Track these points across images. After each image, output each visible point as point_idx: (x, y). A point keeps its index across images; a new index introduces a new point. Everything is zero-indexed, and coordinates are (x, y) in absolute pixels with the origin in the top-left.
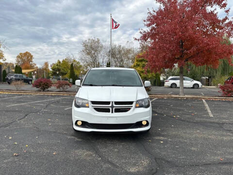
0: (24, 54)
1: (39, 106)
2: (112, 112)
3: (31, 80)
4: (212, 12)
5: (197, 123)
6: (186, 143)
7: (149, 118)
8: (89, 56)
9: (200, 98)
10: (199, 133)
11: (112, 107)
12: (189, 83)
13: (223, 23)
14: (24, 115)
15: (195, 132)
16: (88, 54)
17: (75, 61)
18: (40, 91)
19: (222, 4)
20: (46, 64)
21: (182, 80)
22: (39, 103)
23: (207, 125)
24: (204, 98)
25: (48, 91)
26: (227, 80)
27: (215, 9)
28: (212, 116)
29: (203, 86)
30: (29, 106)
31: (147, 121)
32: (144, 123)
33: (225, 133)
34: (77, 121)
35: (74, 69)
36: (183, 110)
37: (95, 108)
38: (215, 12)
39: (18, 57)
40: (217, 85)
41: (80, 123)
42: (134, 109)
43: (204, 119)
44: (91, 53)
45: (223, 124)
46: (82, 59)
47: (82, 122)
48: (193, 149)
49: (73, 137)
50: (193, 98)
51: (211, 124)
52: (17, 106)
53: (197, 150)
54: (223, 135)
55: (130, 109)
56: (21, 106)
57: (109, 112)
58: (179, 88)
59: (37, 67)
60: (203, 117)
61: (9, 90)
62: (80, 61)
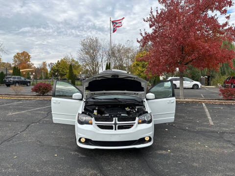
0: (21, 53)
1: (40, 114)
2: (115, 129)
3: (30, 82)
4: (212, 18)
5: (198, 132)
6: (187, 157)
7: (151, 133)
8: (88, 56)
9: (200, 102)
10: (200, 146)
11: (115, 124)
12: (188, 83)
13: (222, 28)
14: (26, 126)
15: (196, 144)
16: (87, 53)
17: (73, 60)
18: (40, 95)
19: (223, 9)
20: (44, 64)
21: (182, 81)
22: (39, 110)
23: (207, 134)
24: (204, 102)
25: (48, 95)
26: (226, 80)
27: (216, 15)
28: (212, 123)
29: (203, 86)
30: (30, 114)
31: (150, 137)
32: (147, 139)
33: (225, 145)
34: (80, 138)
35: (73, 69)
36: (184, 117)
37: (98, 126)
38: (216, 17)
39: (15, 57)
40: (217, 85)
41: (83, 140)
42: (137, 126)
43: (205, 128)
44: (89, 52)
45: (223, 133)
46: (80, 59)
47: (86, 139)
48: (195, 164)
49: (76, 153)
50: (193, 101)
51: (212, 134)
52: (17, 114)
53: (199, 165)
54: (223, 147)
55: (133, 125)
56: (22, 114)
57: (113, 129)
58: (179, 88)
59: (35, 67)
60: (204, 126)
61: (8, 95)
62: (78, 61)
